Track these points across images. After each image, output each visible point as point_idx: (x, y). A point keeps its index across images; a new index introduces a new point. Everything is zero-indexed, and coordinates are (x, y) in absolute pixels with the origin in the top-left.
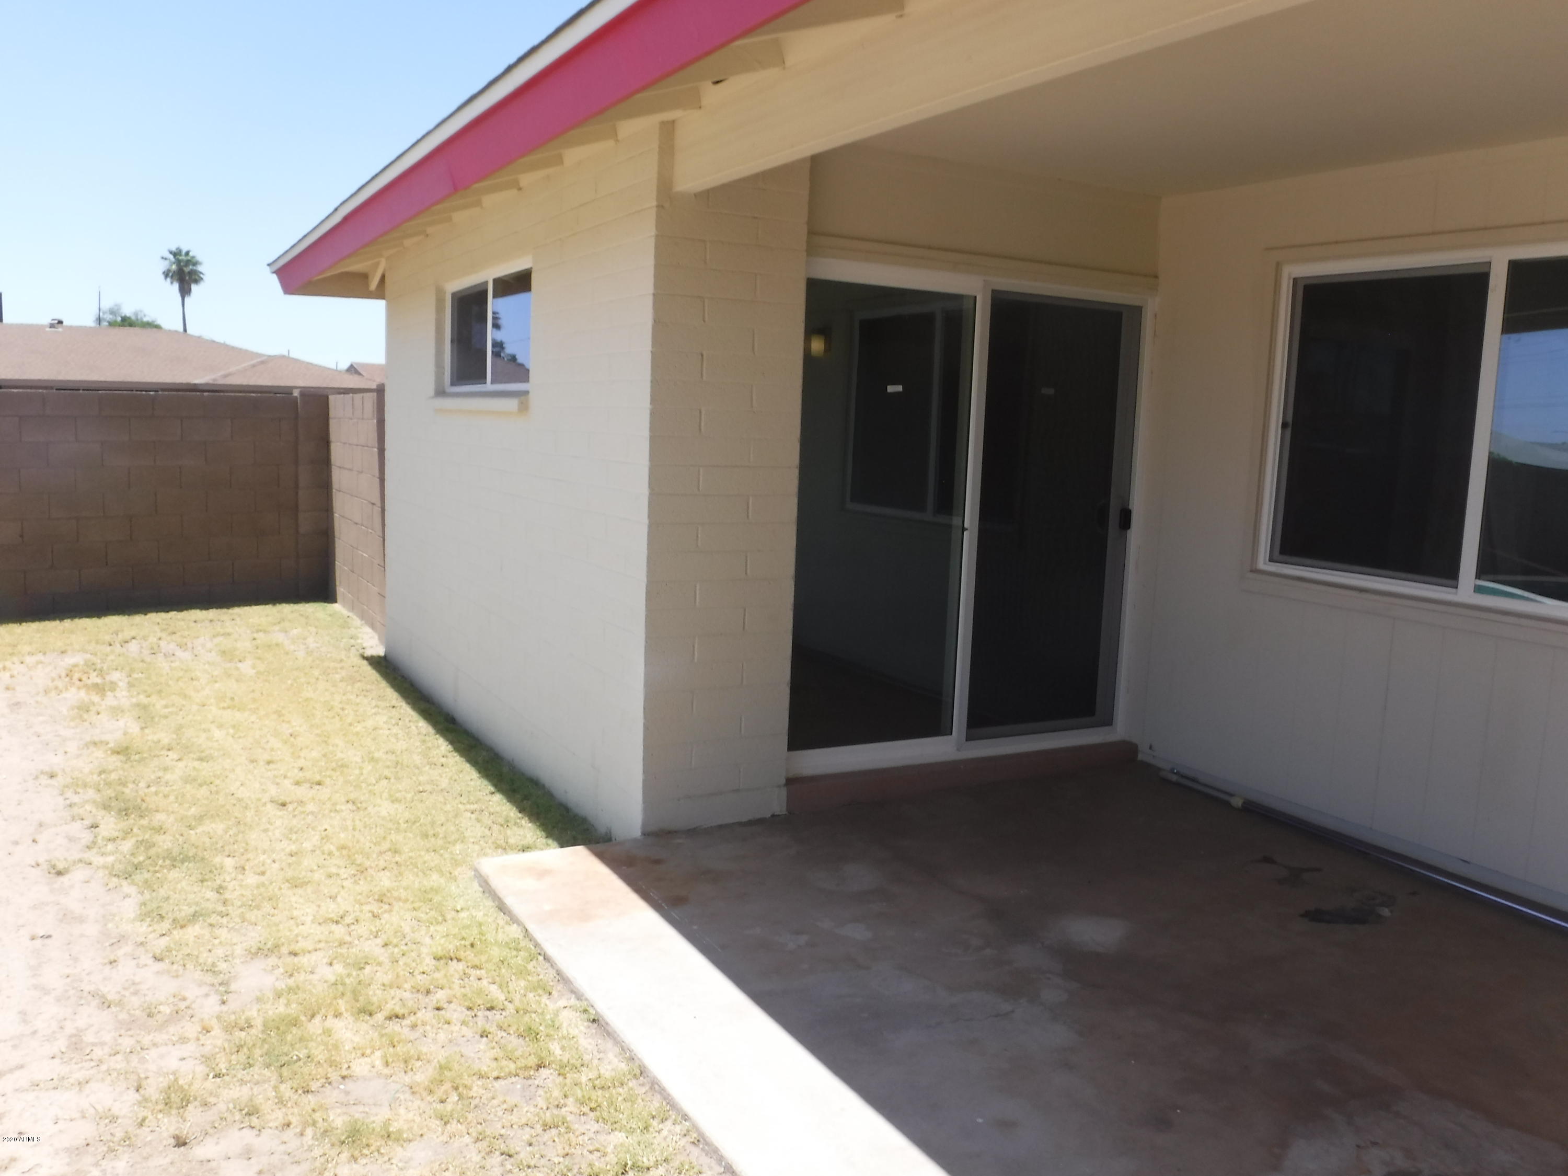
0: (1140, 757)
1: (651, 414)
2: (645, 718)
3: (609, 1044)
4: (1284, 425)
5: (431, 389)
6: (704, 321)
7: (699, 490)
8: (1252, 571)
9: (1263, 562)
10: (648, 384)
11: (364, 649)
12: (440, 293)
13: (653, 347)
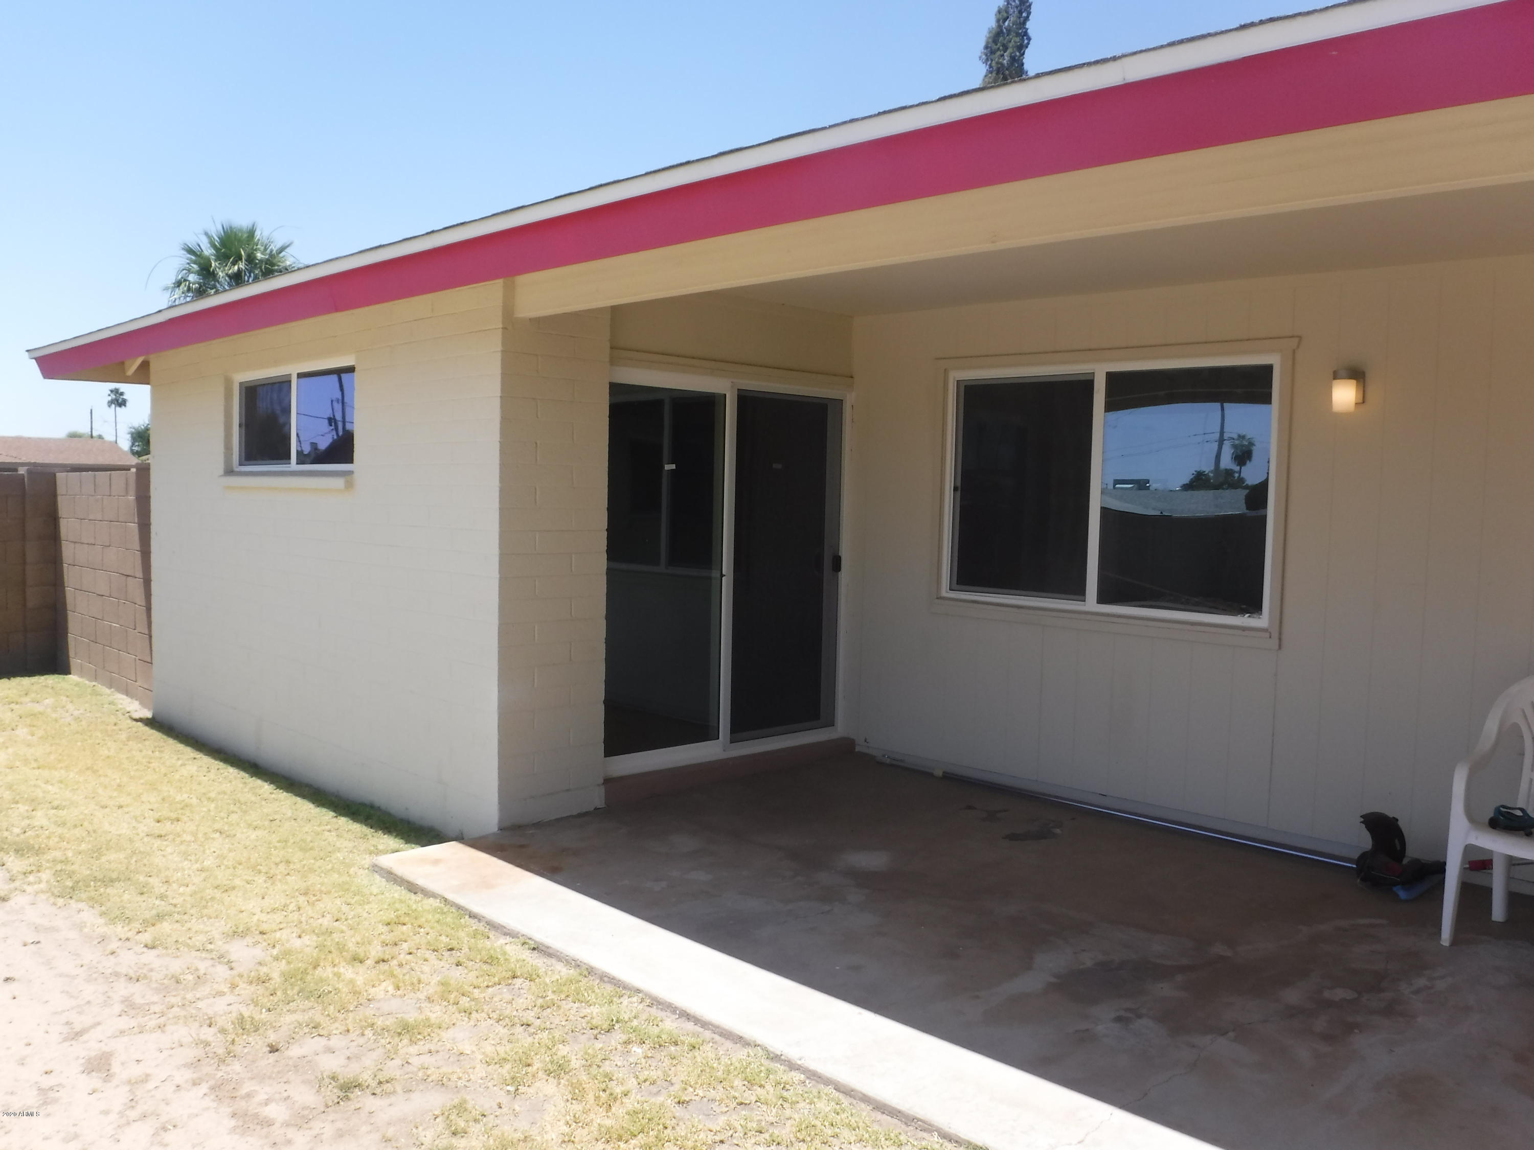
0: (857, 749)
1: (500, 491)
2: (499, 734)
3: (553, 961)
4: (955, 489)
5: (220, 468)
6: (538, 417)
7: (535, 550)
8: (937, 598)
9: (945, 592)
10: (498, 467)
11: (128, 712)
12: (228, 383)
13: (500, 438)
